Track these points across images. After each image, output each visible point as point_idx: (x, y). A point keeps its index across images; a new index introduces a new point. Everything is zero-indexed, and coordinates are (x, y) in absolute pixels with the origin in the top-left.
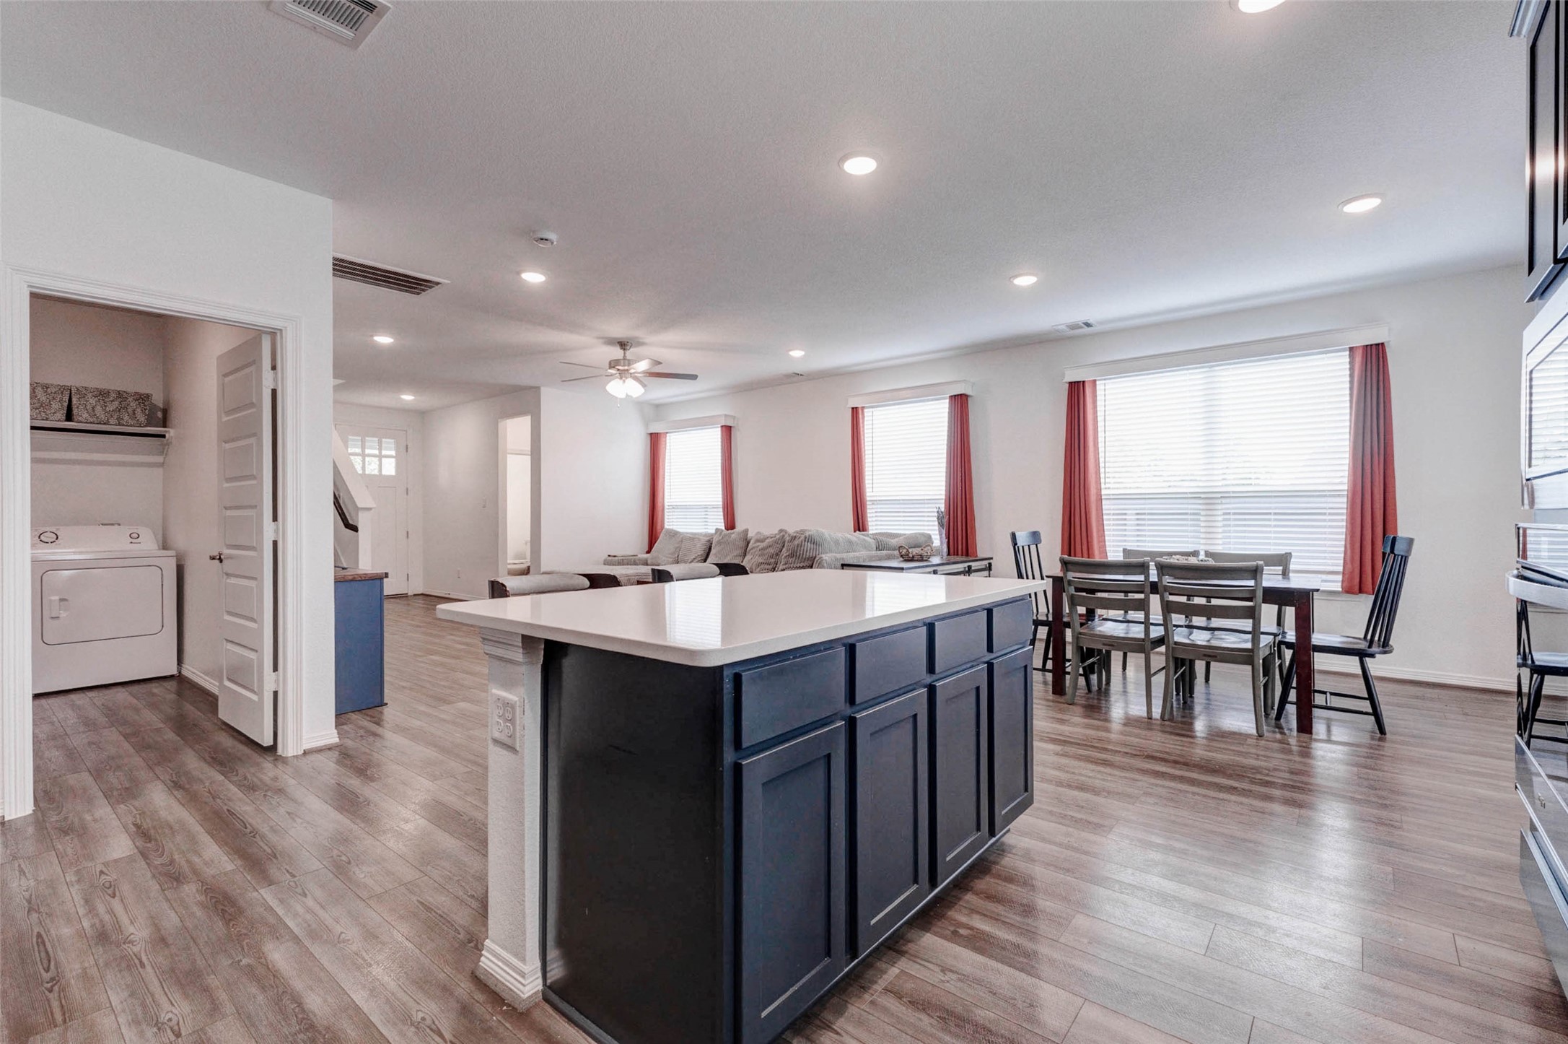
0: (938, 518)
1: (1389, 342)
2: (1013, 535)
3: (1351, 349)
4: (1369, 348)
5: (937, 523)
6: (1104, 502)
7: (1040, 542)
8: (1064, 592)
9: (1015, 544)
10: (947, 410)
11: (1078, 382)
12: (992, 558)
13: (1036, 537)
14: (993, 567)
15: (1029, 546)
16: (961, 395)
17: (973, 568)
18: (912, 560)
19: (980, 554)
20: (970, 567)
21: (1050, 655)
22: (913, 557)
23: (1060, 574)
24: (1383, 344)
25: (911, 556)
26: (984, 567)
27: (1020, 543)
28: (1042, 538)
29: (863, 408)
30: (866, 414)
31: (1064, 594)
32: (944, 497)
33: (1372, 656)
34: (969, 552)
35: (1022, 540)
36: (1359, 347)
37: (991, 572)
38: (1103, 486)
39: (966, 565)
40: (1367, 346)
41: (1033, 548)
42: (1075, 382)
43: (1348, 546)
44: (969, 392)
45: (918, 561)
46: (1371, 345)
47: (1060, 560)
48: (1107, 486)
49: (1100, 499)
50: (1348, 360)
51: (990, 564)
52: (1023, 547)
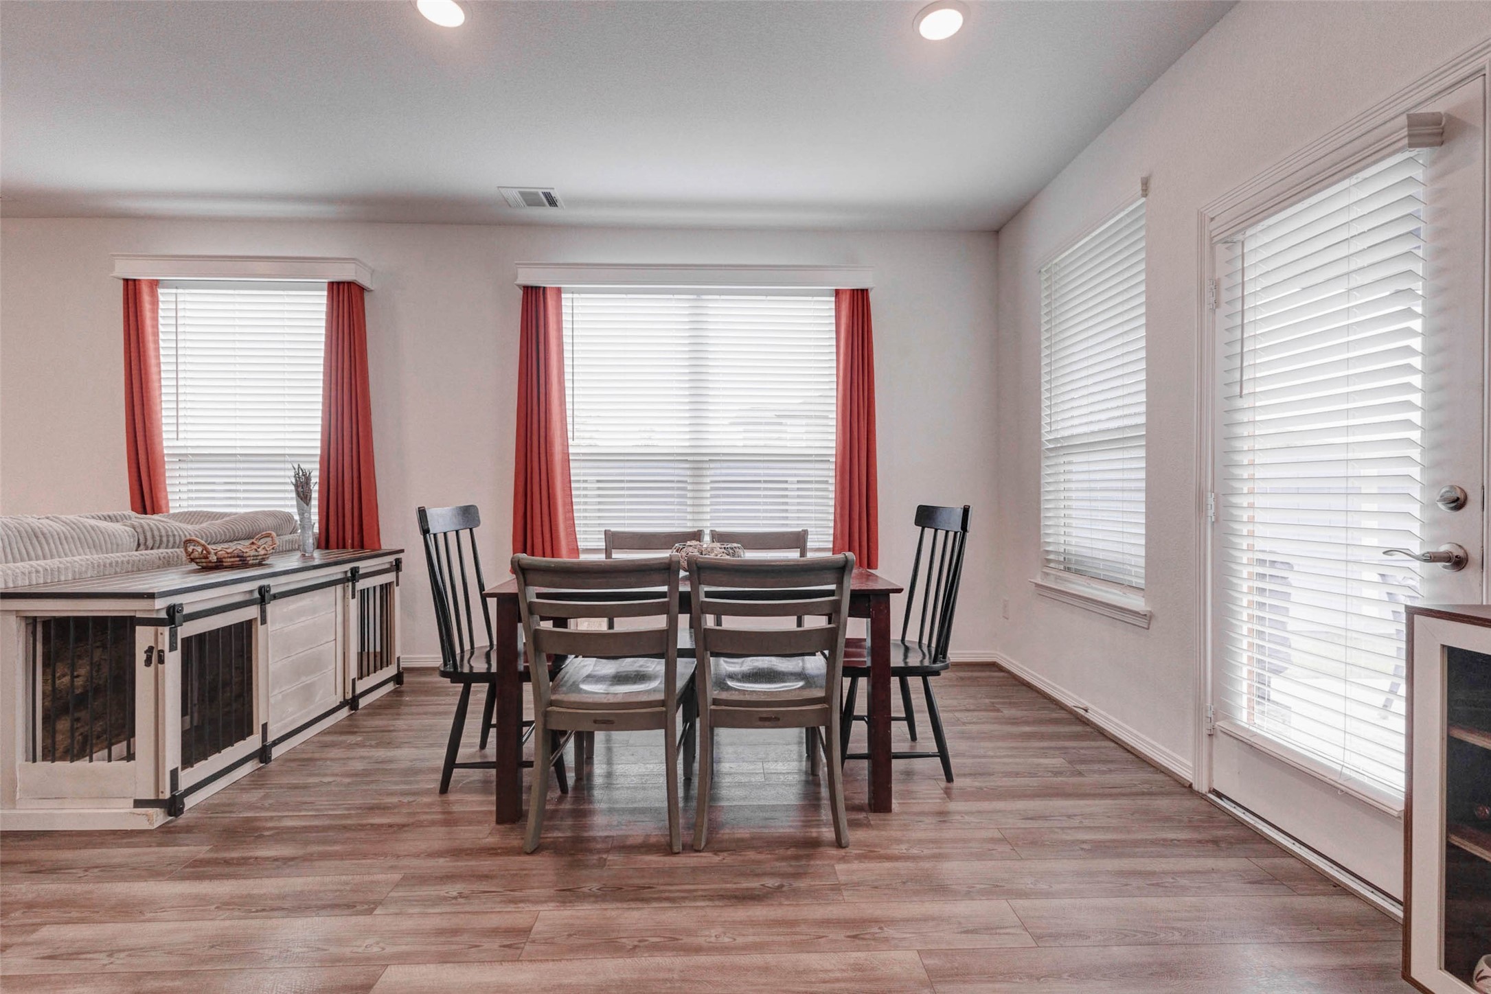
0: (296, 486)
1: (872, 289)
2: (422, 513)
3: (837, 293)
4: (855, 292)
5: (294, 495)
6: (572, 464)
7: (478, 525)
8: (520, 621)
9: (425, 531)
10: (324, 308)
11: (536, 287)
12: (402, 551)
13: (469, 515)
14: (404, 566)
15: (457, 532)
16: (349, 283)
17: (361, 572)
18: (218, 566)
19: (386, 545)
20: (354, 571)
21: (494, 721)
22: (220, 560)
23: (513, 588)
24: (867, 290)
25: (213, 558)
26: (387, 566)
27: (436, 526)
28: (481, 519)
29: (154, 284)
30: (161, 298)
31: (520, 625)
32: (318, 452)
33: (937, 673)
34: (365, 543)
35: (441, 520)
36: (846, 290)
37: (400, 573)
38: (570, 442)
39: (347, 567)
40: (853, 290)
41: (465, 535)
42: (532, 287)
43: (838, 520)
44: (364, 281)
45: (232, 567)
46: (857, 290)
47: (512, 562)
48: (576, 442)
49: (566, 460)
50: (833, 306)
51: (398, 562)
52: (445, 534)
